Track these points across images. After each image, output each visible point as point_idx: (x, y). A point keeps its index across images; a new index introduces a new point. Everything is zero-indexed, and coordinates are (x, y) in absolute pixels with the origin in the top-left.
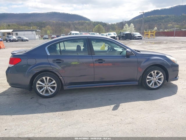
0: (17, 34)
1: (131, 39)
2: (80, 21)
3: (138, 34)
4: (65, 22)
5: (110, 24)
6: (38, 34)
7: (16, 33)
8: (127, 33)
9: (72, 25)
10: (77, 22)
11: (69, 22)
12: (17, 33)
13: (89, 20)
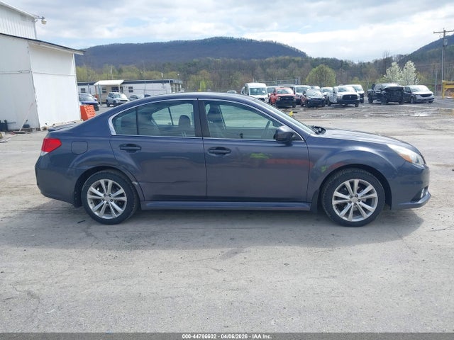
0: (131, 90)
1: (400, 103)
2: (281, 58)
3: (423, 90)
4: (244, 62)
5: (356, 63)
6: (176, 89)
7: (129, 88)
8: (391, 87)
9: (259, 68)
10: (272, 59)
11: (252, 60)
12: (132, 88)
13: (303, 54)
